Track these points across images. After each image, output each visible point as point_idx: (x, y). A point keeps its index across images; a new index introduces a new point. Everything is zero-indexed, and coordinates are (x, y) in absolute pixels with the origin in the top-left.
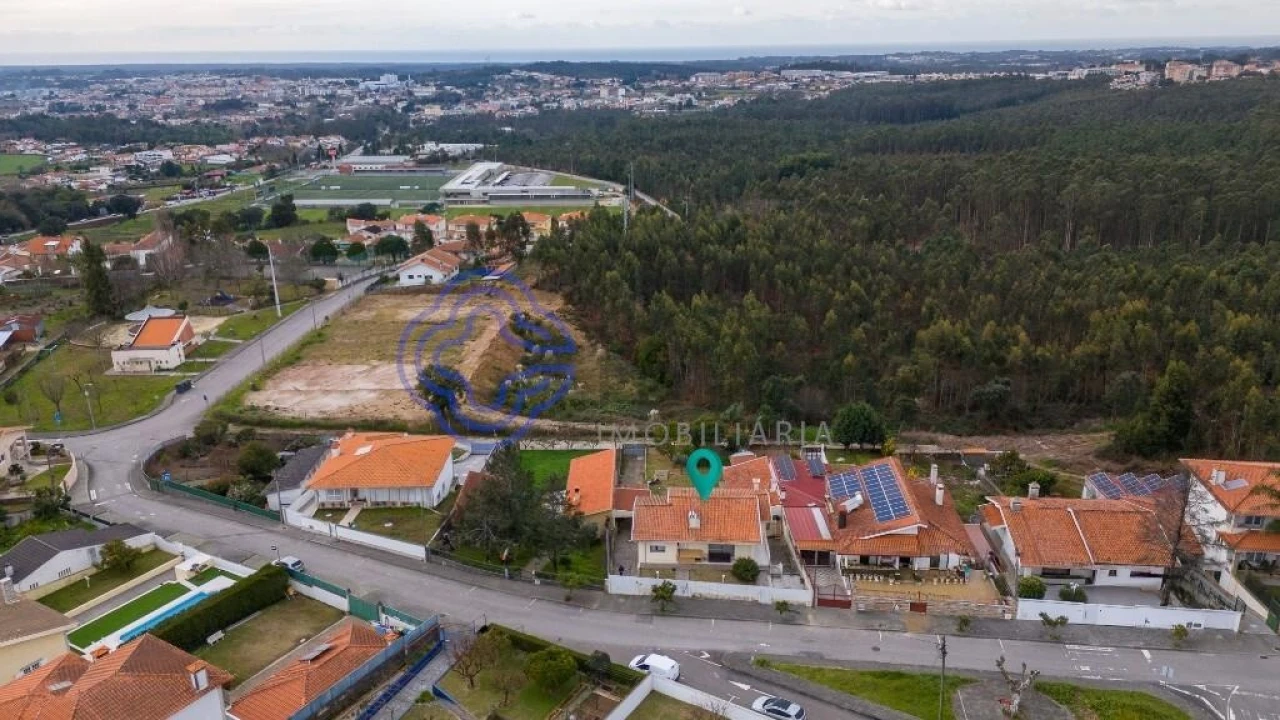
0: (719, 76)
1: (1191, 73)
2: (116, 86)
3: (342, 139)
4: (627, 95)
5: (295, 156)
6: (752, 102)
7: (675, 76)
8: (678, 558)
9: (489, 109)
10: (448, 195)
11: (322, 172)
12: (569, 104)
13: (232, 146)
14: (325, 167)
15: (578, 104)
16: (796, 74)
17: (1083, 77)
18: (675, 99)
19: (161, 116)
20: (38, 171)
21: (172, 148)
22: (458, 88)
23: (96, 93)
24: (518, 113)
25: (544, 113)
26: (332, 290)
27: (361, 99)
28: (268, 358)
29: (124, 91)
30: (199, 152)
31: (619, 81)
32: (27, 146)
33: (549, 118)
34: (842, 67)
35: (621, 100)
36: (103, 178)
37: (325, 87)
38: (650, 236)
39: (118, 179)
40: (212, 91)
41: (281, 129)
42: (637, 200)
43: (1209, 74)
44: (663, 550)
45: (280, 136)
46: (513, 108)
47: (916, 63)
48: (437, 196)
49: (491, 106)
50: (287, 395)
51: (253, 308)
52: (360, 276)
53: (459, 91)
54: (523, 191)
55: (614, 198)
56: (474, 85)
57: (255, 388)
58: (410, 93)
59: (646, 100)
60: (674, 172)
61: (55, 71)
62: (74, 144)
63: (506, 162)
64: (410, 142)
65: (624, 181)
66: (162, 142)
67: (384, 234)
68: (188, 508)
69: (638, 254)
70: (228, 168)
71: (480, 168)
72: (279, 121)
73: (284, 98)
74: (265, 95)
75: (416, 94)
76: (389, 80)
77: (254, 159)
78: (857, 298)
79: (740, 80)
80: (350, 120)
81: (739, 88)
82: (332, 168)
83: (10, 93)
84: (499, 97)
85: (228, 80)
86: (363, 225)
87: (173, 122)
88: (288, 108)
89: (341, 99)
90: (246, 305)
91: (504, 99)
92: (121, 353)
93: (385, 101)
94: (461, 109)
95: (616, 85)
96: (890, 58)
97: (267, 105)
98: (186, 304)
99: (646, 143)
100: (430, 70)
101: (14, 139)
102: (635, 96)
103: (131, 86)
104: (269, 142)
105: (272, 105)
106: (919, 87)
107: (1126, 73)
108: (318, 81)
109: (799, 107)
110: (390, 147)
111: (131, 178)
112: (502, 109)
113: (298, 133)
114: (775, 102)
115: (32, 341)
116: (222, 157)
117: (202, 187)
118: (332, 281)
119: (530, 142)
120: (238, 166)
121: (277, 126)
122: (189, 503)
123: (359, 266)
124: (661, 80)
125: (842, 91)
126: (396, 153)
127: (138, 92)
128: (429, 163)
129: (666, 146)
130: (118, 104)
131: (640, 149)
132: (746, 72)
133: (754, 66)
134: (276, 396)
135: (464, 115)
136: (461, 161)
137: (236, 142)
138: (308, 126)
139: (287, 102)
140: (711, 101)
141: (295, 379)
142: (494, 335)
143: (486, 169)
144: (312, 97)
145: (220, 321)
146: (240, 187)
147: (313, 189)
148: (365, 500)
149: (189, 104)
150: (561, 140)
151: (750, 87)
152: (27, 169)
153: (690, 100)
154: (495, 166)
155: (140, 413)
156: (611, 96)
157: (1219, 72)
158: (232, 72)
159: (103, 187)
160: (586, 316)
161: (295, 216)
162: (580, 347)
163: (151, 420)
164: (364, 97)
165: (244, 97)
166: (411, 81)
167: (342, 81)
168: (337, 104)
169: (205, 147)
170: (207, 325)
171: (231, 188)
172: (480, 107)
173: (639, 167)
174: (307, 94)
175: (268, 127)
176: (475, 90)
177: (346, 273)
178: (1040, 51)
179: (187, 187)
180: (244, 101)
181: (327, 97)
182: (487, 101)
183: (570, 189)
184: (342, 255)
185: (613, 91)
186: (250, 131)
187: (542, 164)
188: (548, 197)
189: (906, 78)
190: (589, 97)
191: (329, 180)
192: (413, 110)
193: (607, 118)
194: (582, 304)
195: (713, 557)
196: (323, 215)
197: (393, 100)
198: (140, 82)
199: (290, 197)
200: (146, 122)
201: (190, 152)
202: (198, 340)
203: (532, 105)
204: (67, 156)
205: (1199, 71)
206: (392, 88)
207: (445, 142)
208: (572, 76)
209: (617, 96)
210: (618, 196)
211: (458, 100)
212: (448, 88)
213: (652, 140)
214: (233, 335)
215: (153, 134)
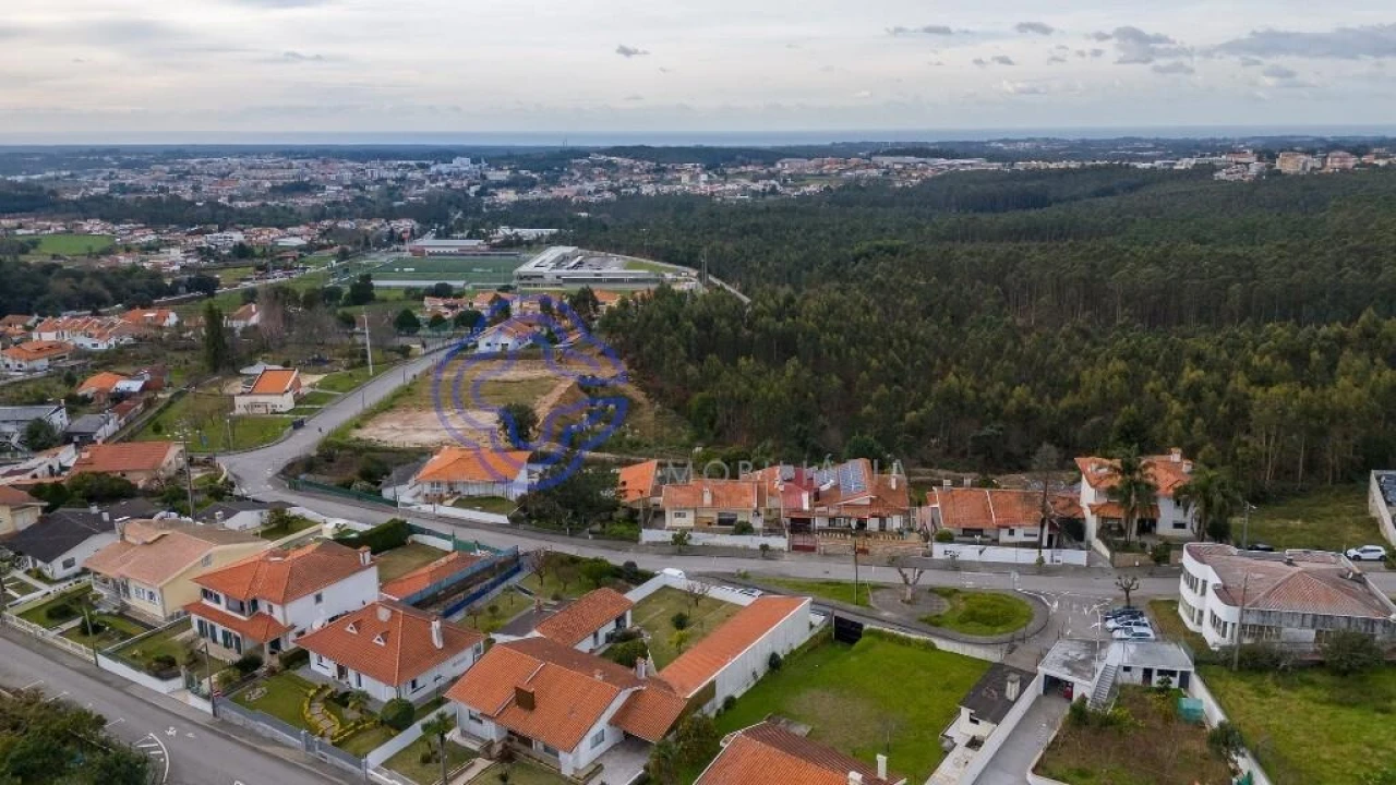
0: (806, 163)
1: (1305, 164)
2: (179, 166)
3: (414, 222)
4: (710, 182)
5: (367, 238)
6: (839, 189)
7: (760, 161)
8: (695, 522)
9: (565, 194)
10: (521, 278)
11: (397, 255)
12: (648, 189)
13: (303, 229)
14: (398, 250)
15: (657, 190)
16: (887, 161)
17: (1189, 167)
18: (759, 186)
19: (226, 198)
20: (109, 251)
21: (242, 230)
22: (533, 172)
23: (157, 174)
24: (593, 199)
25: (622, 198)
26: (416, 356)
27: (432, 182)
28: (367, 405)
29: (188, 173)
30: (268, 235)
31: (701, 166)
32: (93, 226)
33: (628, 203)
34: (937, 154)
35: (702, 186)
36: (174, 259)
37: (395, 169)
38: (709, 309)
39: (189, 261)
40: (280, 173)
41: (350, 213)
42: (709, 284)
43: (1324, 165)
44: (684, 516)
45: (351, 219)
46: (589, 193)
47: (1021, 149)
48: (511, 279)
49: (567, 191)
50: (385, 432)
51: (348, 368)
52: (440, 345)
53: (534, 176)
54: (597, 275)
55: (686, 281)
56: (549, 169)
57: (358, 426)
58: (484, 177)
59: (729, 186)
60: (747, 257)
61: (114, 151)
62: (142, 225)
63: (581, 247)
64: (484, 227)
65: (697, 266)
66: (233, 224)
67: (461, 310)
68: (319, 498)
69: (697, 324)
70: (300, 250)
71: (555, 252)
72: (347, 204)
73: (352, 180)
74: (333, 177)
75: (490, 178)
76: (462, 164)
77: (325, 242)
78: (893, 365)
79: (828, 166)
80: (421, 204)
81: (824, 175)
82: (404, 251)
83: (68, 173)
84: (576, 182)
85: (294, 162)
86: (440, 303)
87: (240, 204)
88: (357, 190)
89: (412, 182)
90: (341, 366)
91: (581, 184)
92: (243, 397)
93: (457, 184)
94: (535, 194)
95: (698, 170)
96: (993, 144)
97: (336, 188)
98: (289, 362)
99: (723, 229)
100: (505, 154)
101: (80, 220)
102: (719, 182)
103: (194, 168)
104: (339, 225)
105: (341, 188)
106: (1016, 175)
107: (1237, 163)
108: (387, 163)
109: (886, 195)
110: (463, 231)
111: (203, 260)
112: (578, 193)
113: (369, 216)
114: (862, 189)
115: (160, 389)
116: (293, 240)
117: (275, 268)
118: (416, 347)
119: (605, 228)
120: (310, 248)
121: (347, 209)
122: (322, 495)
123: (439, 337)
124: (746, 165)
125: (933, 179)
126: (469, 237)
127: (201, 174)
128: (503, 247)
129: (744, 232)
130: (182, 185)
131: (716, 235)
132: (834, 159)
133: (843, 151)
134: (376, 432)
135: (539, 200)
136: (535, 246)
137: (306, 224)
138: (378, 209)
139: (355, 185)
140: (797, 188)
141: (391, 420)
142: (563, 391)
143: (561, 253)
144: (381, 180)
145: (321, 377)
146: (312, 270)
147: (387, 271)
148: (459, 493)
149: (255, 186)
150: (637, 226)
151: (838, 174)
152: (96, 249)
153: (774, 186)
154: (569, 250)
155: (265, 441)
156: (693, 182)
157: (1334, 163)
158: (298, 153)
159: (177, 268)
160: (648, 379)
161: (373, 295)
162: (640, 404)
163: (275, 447)
164: (434, 180)
165: (312, 179)
166: (484, 164)
167: (412, 163)
168: (407, 187)
169: (275, 229)
170: (310, 380)
171: (305, 269)
172: (556, 192)
173: (713, 251)
174: (376, 176)
175: (336, 210)
176: (552, 174)
177: (428, 341)
178: (1157, 139)
179: (260, 268)
180: (312, 183)
181: (397, 180)
182: (564, 186)
183: (642, 273)
184: (423, 329)
185: (694, 177)
186: (319, 214)
187: (617, 248)
188: (621, 281)
189: (1004, 166)
190: (669, 183)
191: (403, 263)
192: (486, 195)
193: (687, 203)
194: (644, 369)
195: (721, 522)
196: (401, 294)
197: (465, 183)
198: (202, 163)
199: (367, 278)
200: (212, 204)
201: (261, 234)
202: (304, 391)
203: (609, 190)
204: (136, 237)
205: (1314, 162)
206: (465, 172)
207: (520, 227)
208: (652, 161)
209: (698, 182)
210: (691, 281)
211: (533, 184)
212: (523, 172)
213: (728, 225)
214: (333, 388)
215: (225, 217)
